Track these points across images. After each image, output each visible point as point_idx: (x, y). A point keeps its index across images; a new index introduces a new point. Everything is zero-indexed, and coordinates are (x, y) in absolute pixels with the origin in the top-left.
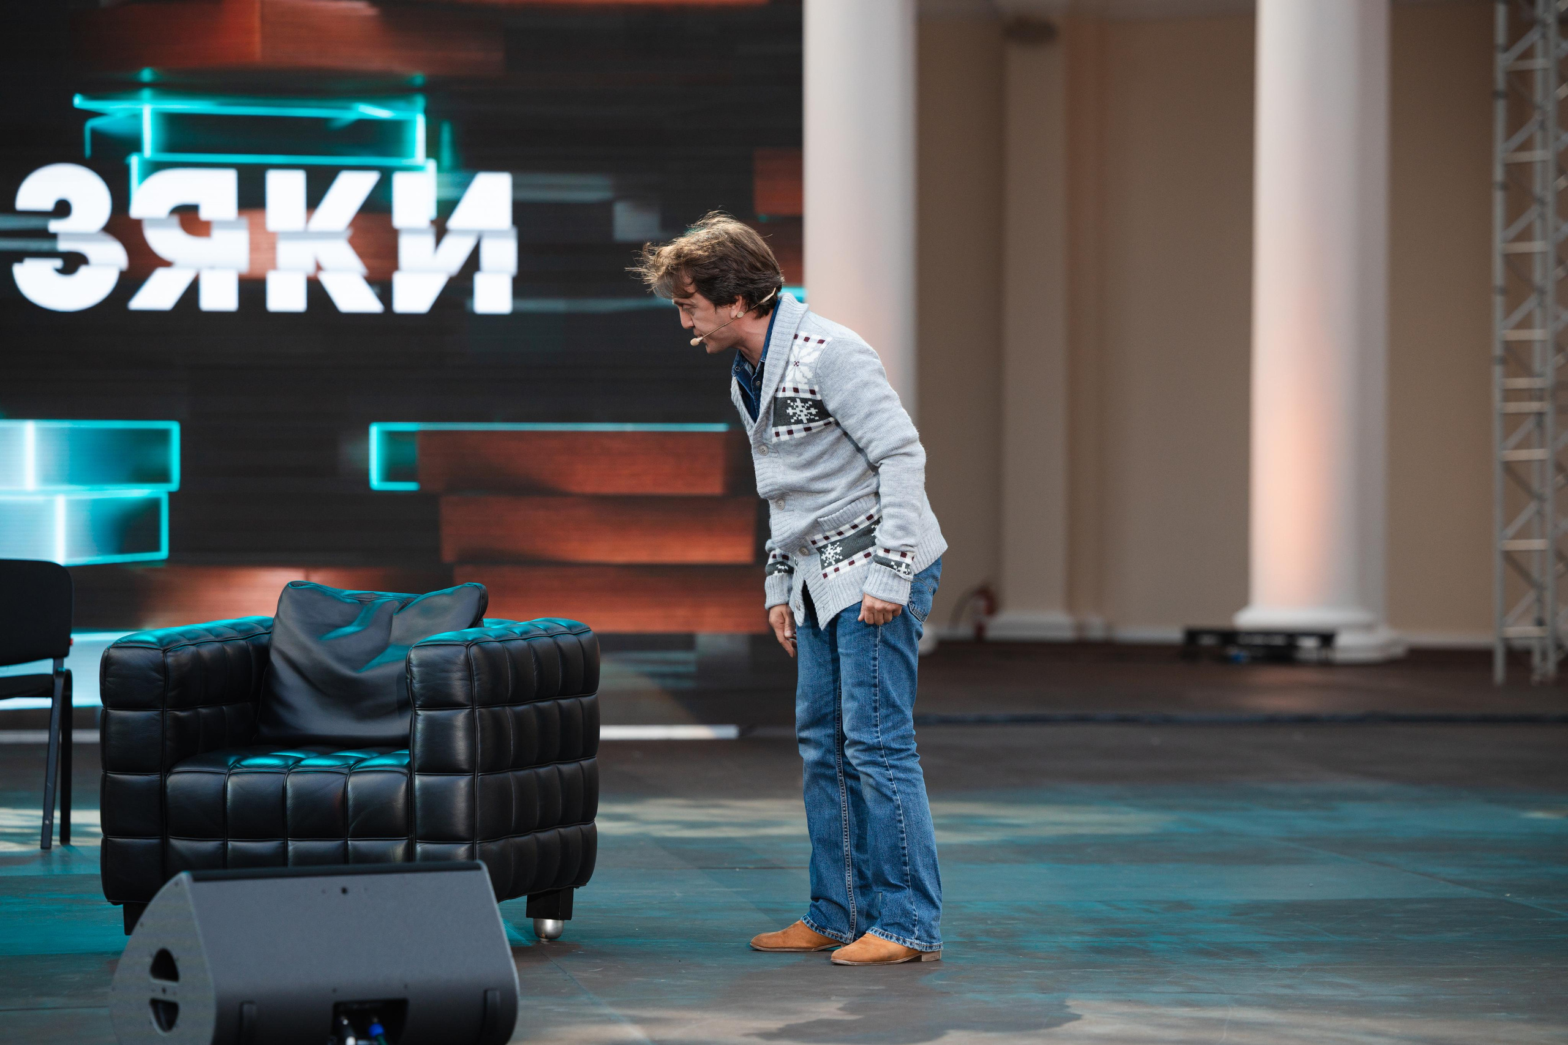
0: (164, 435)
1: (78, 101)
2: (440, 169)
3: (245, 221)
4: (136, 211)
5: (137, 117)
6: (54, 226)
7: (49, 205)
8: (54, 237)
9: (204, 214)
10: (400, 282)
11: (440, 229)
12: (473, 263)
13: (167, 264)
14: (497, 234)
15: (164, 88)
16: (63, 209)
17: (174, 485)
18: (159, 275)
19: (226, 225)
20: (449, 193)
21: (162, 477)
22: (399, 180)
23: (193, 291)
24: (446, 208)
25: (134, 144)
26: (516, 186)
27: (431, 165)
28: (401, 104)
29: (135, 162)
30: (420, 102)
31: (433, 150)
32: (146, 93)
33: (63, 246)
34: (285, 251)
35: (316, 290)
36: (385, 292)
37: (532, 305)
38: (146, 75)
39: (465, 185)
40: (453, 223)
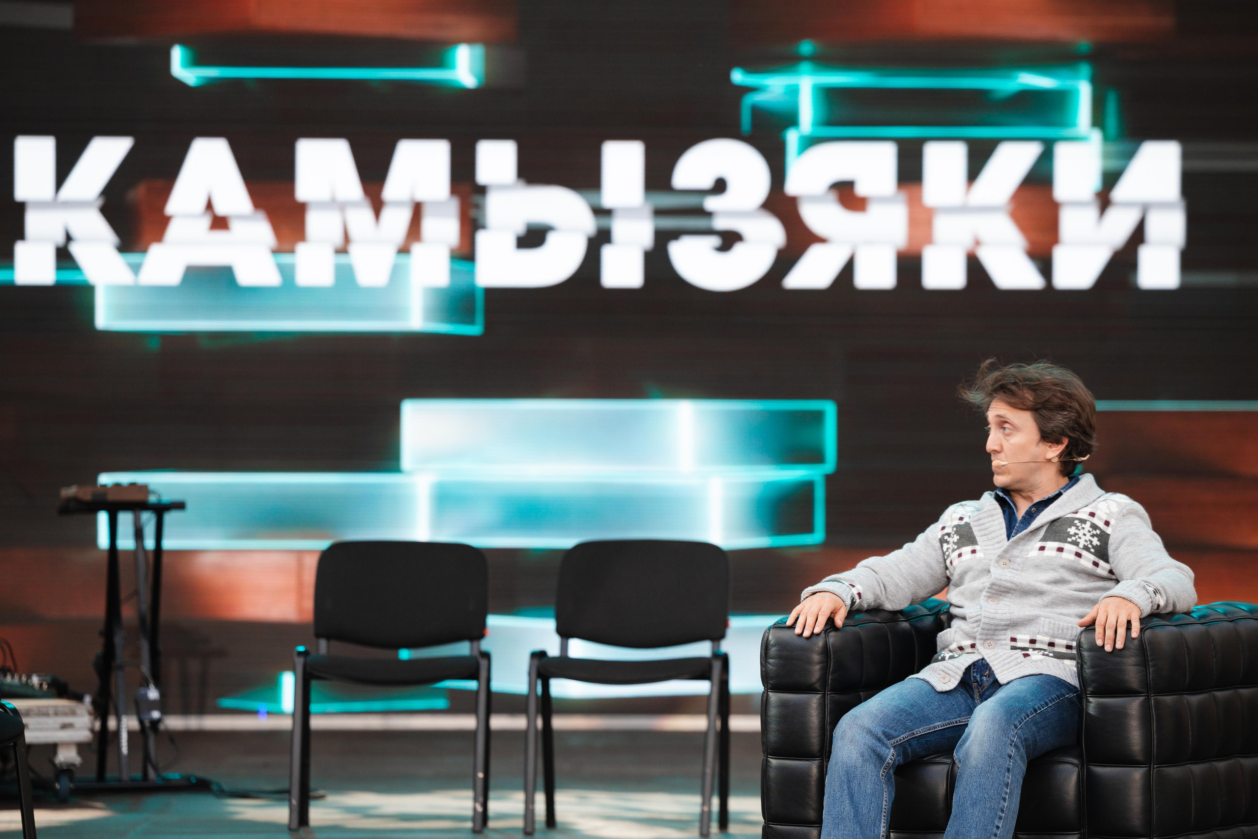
0: (818, 417)
1: (738, 77)
2: (1106, 138)
3: (903, 196)
4: (792, 187)
5: (794, 91)
6: (711, 203)
7: (707, 183)
8: (709, 215)
9: (861, 190)
10: (1060, 256)
11: (1104, 200)
12: (1138, 236)
13: (821, 240)
14: (1164, 205)
15: (823, 61)
16: (720, 186)
17: (830, 464)
18: (814, 253)
19: (883, 200)
20: (1114, 164)
21: (815, 457)
22: (1062, 152)
23: (848, 270)
24: (1111, 179)
25: (791, 120)
26: (1186, 156)
27: (1096, 136)
28: (1064, 72)
29: (792, 138)
30: (1085, 70)
31: (1098, 120)
32: (805, 66)
33: (720, 224)
34: (942, 226)
35: (975, 267)
36: (1045, 266)
37: (1201, 279)
38: (806, 47)
39: (1129, 155)
40: (1119, 193)
